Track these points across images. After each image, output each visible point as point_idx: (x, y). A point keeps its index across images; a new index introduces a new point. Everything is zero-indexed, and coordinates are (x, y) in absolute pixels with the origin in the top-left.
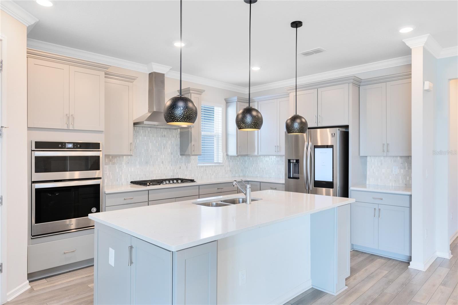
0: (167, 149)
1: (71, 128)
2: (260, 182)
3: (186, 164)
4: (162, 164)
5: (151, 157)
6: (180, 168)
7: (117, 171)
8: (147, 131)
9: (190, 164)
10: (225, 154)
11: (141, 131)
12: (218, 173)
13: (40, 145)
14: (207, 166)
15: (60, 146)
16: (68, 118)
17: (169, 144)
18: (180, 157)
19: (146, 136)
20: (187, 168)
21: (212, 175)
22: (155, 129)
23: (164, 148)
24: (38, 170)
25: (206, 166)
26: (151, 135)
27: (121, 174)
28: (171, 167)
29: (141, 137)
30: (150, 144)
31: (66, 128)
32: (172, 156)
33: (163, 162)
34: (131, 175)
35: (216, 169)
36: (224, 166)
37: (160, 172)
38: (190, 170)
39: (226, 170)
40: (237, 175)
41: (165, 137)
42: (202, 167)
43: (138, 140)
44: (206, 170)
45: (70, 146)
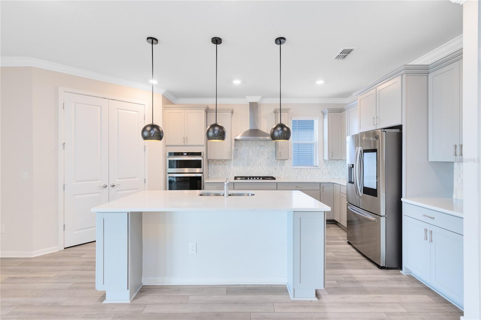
0: (264, 155)
1: (186, 144)
2: (340, 185)
3: (280, 167)
4: (260, 166)
5: (251, 161)
6: (275, 169)
7: (227, 169)
8: (248, 143)
9: (285, 166)
10: (322, 158)
11: (244, 144)
12: (314, 175)
13: (170, 154)
14: (302, 169)
15: (180, 154)
16: (184, 139)
17: (266, 152)
18: (276, 161)
19: (247, 146)
20: (282, 169)
21: (307, 175)
22: (255, 141)
23: (262, 155)
24: (170, 167)
25: (300, 168)
26: (251, 146)
27: (230, 171)
28: (268, 168)
29: (243, 148)
30: (251, 152)
31: (183, 145)
32: (269, 160)
33: (260, 165)
34: (236, 173)
35: (312, 171)
36: (321, 169)
37: (258, 171)
38: (285, 171)
39: (323, 173)
40: (336, 177)
41: (262, 146)
42: (296, 169)
43: (241, 150)
44: (300, 171)
45: (185, 154)
